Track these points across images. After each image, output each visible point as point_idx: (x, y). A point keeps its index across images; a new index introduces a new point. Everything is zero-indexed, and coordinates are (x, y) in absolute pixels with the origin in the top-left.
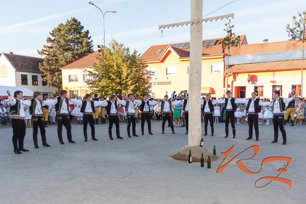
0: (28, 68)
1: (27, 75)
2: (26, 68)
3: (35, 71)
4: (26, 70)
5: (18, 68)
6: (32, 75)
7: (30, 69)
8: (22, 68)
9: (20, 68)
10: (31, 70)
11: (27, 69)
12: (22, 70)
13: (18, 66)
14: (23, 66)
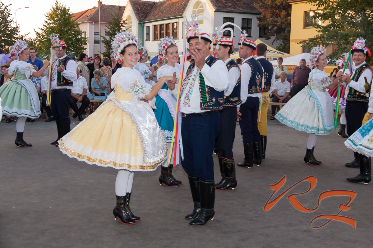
0: (237, 5)
1: (233, 18)
2: (233, 6)
3: (249, 11)
4: (233, 10)
5: (220, 5)
6: (243, 19)
7: (239, 7)
8: (226, 5)
10: (241, 9)
11: (235, 8)
12: (226, 9)
13: (220, 3)
14: (229, 3)
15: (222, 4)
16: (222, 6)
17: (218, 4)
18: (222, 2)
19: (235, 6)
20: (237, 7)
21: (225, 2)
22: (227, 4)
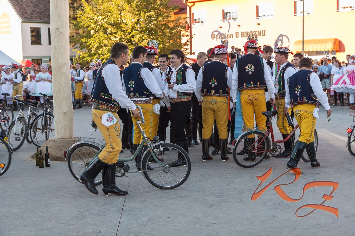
0: (43, 16)
1: (40, 28)
4: (39, 20)
5: (26, 16)
6: (49, 28)
8: (31, 17)
9: (29, 17)
10: (46, 19)
11: (41, 19)
12: (32, 19)
13: (25, 14)
14: (35, 14)
15: (28, 15)
16: (28, 17)
17: (24, 15)
18: (27, 13)
19: (40, 17)
20: (43, 18)
21: (31, 14)
22: (32, 15)
